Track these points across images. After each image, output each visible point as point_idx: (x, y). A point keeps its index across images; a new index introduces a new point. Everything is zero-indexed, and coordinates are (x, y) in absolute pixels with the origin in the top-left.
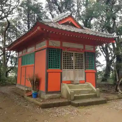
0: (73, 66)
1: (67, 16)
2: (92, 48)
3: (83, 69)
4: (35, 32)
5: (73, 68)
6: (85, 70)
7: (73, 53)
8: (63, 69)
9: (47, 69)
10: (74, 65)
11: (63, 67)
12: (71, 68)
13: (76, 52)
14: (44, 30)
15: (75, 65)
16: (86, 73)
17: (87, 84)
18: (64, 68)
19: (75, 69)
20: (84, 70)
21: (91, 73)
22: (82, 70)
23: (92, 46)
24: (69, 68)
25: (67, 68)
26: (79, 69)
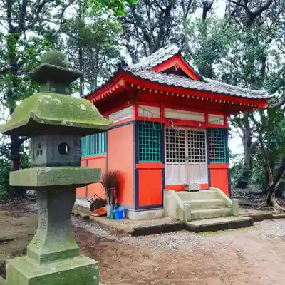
0: (184, 157)
1: (172, 56)
3: (205, 161)
4: (115, 88)
5: (184, 161)
6: (209, 163)
7: (184, 132)
8: (166, 163)
9: (136, 162)
10: (187, 155)
11: (166, 159)
12: (181, 161)
13: (189, 129)
14: (132, 86)
15: (189, 153)
16: (209, 169)
17: (213, 192)
18: (168, 161)
19: (190, 161)
20: (206, 163)
21: (220, 170)
22: (203, 163)
23: (222, 117)
24: (178, 161)
25: (174, 161)
26: (196, 161)
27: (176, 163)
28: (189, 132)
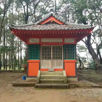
0: (50, 57)
2: (73, 40)
5: (50, 59)
6: (64, 60)
8: (41, 60)
10: (52, 56)
12: (49, 59)
13: (54, 46)
19: (53, 59)
20: (62, 60)
21: (71, 63)
24: (47, 59)
25: (45, 59)
26: (57, 59)
27: (46, 60)
28: (53, 47)
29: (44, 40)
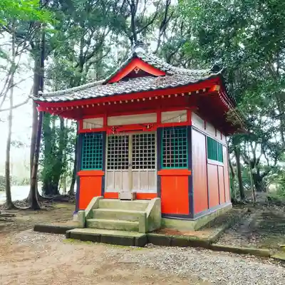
0: (127, 164)
3: (153, 167)
5: (127, 168)
6: (159, 169)
7: (127, 137)
8: (107, 170)
10: (130, 161)
12: (123, 168)
13: (135, 134)
15: (134, 159)
16: (159, 177)
19: (133, 168)
21: (176, 177)
22: (151, 169)
24: (119, 168)
25: (116, 168)
26: (141, 167)
27: (118, 170)
28: (134, 136)
29: (114, 121)
